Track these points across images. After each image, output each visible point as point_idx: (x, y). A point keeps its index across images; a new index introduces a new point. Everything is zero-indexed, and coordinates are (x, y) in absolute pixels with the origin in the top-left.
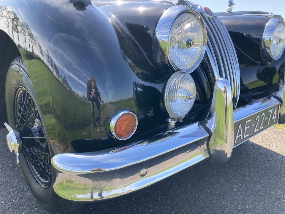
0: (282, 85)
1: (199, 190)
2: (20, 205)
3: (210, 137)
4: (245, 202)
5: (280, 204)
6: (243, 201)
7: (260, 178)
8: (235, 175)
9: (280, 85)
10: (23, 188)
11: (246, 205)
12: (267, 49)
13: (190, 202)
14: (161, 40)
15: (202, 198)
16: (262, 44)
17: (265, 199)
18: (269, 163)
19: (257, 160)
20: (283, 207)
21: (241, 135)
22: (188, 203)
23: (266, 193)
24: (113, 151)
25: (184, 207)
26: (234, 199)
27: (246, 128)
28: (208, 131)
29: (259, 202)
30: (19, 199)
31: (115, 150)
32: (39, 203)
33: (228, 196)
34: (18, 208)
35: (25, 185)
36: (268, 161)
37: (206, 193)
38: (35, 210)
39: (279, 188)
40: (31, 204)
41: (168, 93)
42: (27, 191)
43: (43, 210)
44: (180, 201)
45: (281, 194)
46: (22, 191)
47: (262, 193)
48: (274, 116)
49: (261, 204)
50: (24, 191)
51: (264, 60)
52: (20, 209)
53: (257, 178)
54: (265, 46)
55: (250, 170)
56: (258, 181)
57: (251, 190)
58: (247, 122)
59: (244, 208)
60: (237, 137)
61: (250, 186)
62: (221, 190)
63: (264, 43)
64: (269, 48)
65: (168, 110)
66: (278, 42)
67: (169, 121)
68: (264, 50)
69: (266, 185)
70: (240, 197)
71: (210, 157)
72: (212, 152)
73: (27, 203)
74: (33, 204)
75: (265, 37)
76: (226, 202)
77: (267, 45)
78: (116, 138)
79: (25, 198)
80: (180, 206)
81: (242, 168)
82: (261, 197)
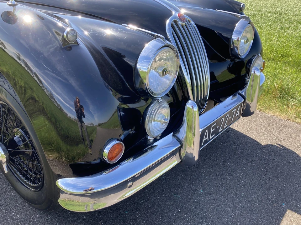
0: (248, 79)
1: (173, 177)
2: (7, 205)
3: (181, 147)
4: (210, 185)
5: (239, 184)
6: (209, 184)
7: (225, 162)
8: (204, 160)
9: (247, 79)
10: (4, 188)
11: (211, 188)
12: (235, 48)
13: (165, 189)
14: (141, 70)
15: (176, 185)
16: (231, 44)
17: (227, 181)
18: (234, 146)
19: (224, 143)
20: (241, 187)
21: (208, 138)
22: (163, 190)
23: (229, 175)
24: (106, 172)
25: (159, 195)
26: (202, 184)
27: (212, 131)
28: (180, 141)
29: (222, 184)
30: (4, 200)
31: (107, 171)
32: (25, 202)
33: (197, 181)
34: (6, 209)
35: (6, 186)
36: (234, 143)
37: (179, 179)
38: (23, 210)
39: (240, 171)
40: (18, 204)
41: (148, 120)
42: (10, 191)
43: (32, 208)
44: (156, 189)
45: (241, 175)
46: (5, 192)
47: (226, 176)
48: (238, 113)
49: (223, 186)
50: (7, 191)
51: (233, 58)
52: (8, 209)
53: (223, 161)
54: (233, 45)
55: (218, 154)
56: (223, 164)
57: (216, 174)
58: (212, 126)
59: (209, 191)
60: (204, 140)
61: (216, 170)
62: (192, 175)
63: (233, 43)
64: (237, 48)
65: (148, 133)
66: (245, 42)
67: (149, 138)
68: (233, 50)
69: (230, 168)
70: (207, 181)
71: (182, 161)
72: (183, 157)
73: (13, 203)
74: (20, 204)
75: (234, 37)
76: (195, 186)
77: (235, 45)
78: (108, 163)
79: (10, 199)
80: (156, 194)
81: (211, 152)
82: (224, 180)
